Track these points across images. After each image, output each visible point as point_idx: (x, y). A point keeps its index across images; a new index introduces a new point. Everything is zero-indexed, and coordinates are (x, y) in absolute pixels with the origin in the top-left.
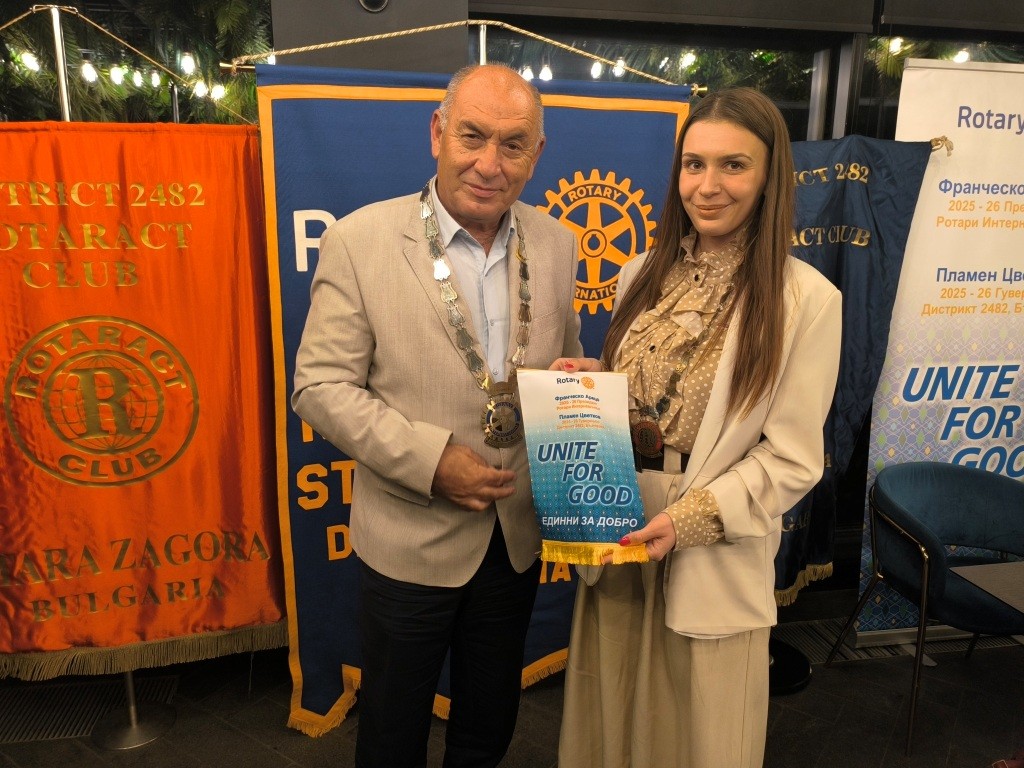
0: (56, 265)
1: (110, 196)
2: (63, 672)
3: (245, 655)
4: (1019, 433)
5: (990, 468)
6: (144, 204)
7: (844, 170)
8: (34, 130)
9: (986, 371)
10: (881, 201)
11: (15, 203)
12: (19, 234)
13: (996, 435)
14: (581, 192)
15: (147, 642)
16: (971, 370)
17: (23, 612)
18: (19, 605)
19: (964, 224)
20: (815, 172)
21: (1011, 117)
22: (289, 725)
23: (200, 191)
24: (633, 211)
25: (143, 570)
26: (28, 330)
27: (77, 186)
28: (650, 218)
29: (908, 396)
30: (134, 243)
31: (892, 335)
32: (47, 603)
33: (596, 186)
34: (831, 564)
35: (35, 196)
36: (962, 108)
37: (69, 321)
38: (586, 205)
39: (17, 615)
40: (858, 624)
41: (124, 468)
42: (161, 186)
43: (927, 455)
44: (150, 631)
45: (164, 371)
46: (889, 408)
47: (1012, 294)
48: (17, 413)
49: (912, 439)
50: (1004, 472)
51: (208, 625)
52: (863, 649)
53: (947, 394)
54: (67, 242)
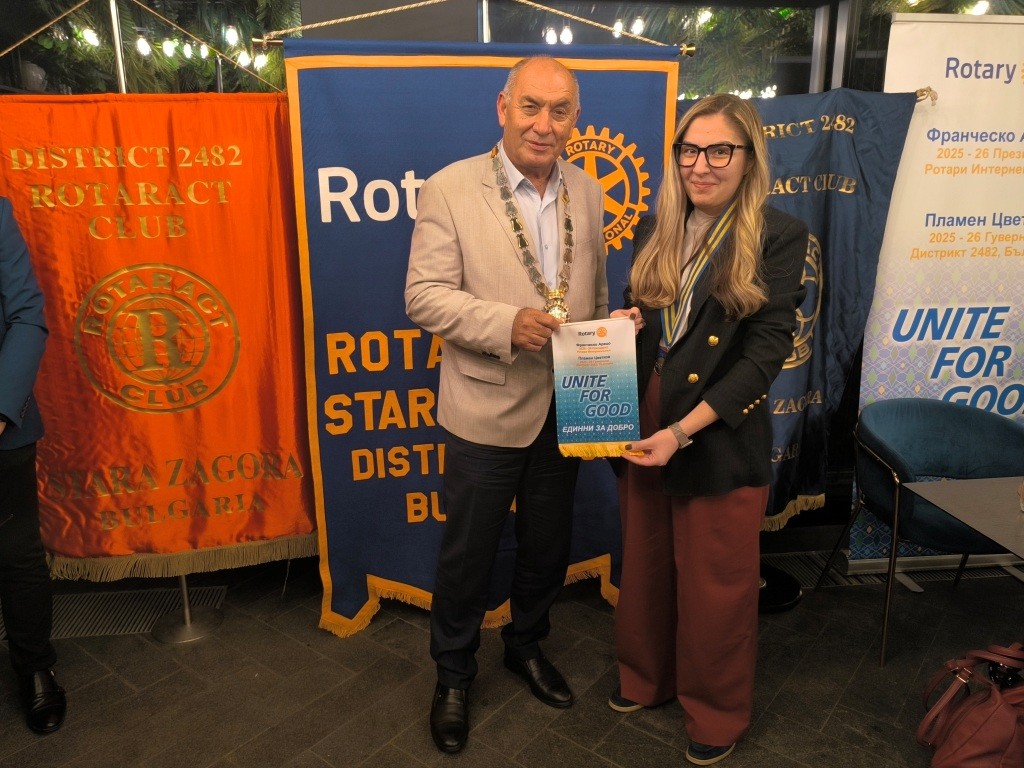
0: (117, 219)
1: (160, 158)
2: (127, 575)
3: (283, 562)
4: (1010, 373)
5: (981, 405)
6: (190, 165)
7: (830, 121)
8: (96, 101)
9: (976, 312)
10: (868, 150)
11: (81, 165)
12: (85, 192)
13: (986, 374)
14: (578, 147)
15: (198, 550)
16: (961, 312)
17: (93, 522)
18: (90, 515)
19: (954, 171)
20: (801, 124)
21: (999, 67)
22: (320, 626)
23: (238, 152)
24: (626, 163)
25: (193, 486)
26: (93, 276)
27: (133, 150)
28: (642, 169)
29: (897, 336)
30: (182, 199)
31: (880, 278)
32: (112, 513)
33: (591, 141)
34: (823, 495)
35: (97, 159)
36: (949, 60)
37: (129, 268)
38: (583, 158)
39: (88, 522)
40: (850, 552)
41: (177, 397)
42: (204, 149)
43: (918, 392)
44: (201, 540)
45: (209, 312)
46: (879, 348)
47: (1002, 238)
48: (86, 349)
49: (902, 377)
50: (995, 410)
51: (250, 535)
52: (855, 576)
53: (937, 335)
54: (125, 198)
